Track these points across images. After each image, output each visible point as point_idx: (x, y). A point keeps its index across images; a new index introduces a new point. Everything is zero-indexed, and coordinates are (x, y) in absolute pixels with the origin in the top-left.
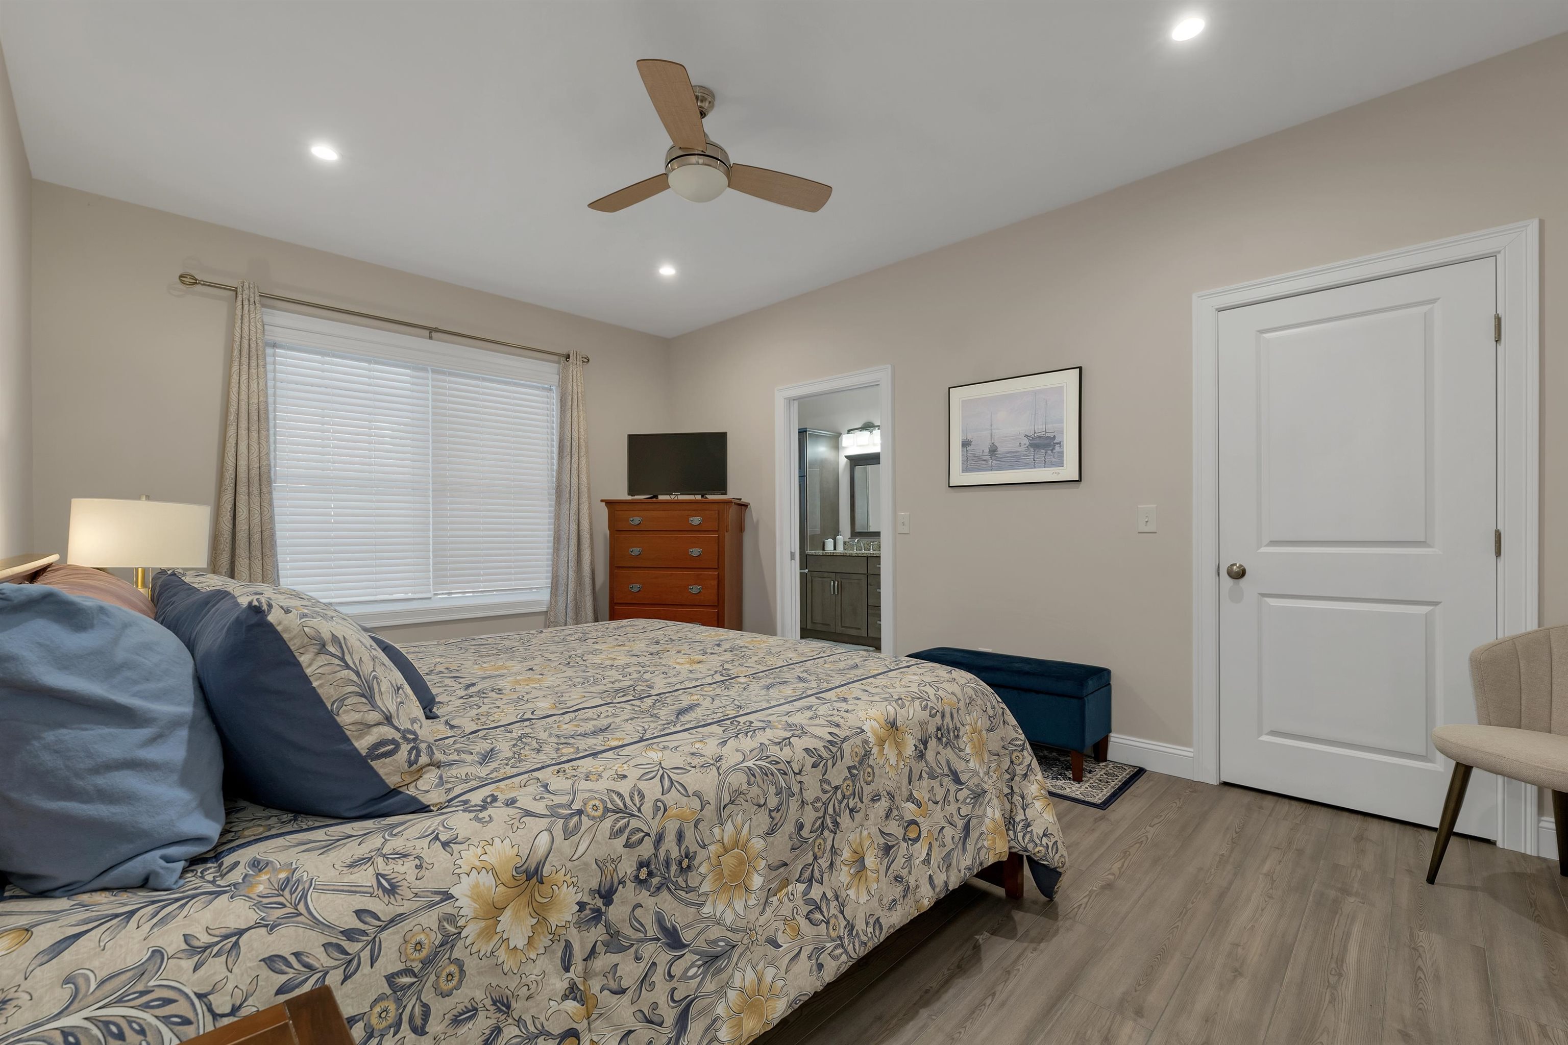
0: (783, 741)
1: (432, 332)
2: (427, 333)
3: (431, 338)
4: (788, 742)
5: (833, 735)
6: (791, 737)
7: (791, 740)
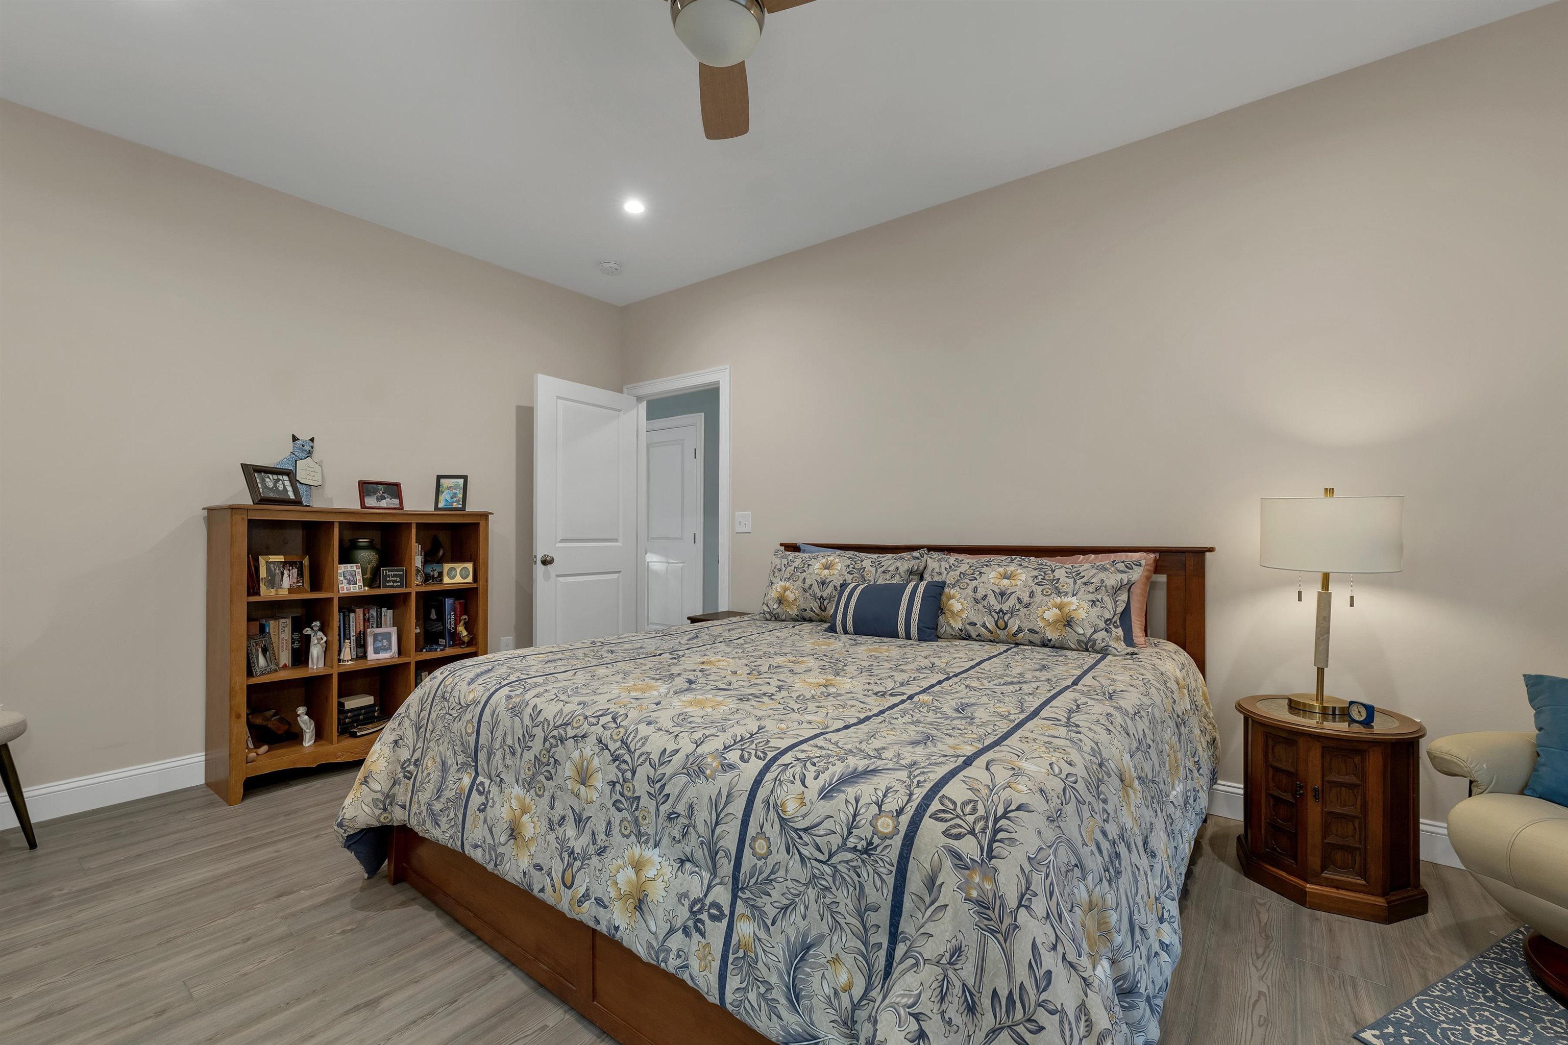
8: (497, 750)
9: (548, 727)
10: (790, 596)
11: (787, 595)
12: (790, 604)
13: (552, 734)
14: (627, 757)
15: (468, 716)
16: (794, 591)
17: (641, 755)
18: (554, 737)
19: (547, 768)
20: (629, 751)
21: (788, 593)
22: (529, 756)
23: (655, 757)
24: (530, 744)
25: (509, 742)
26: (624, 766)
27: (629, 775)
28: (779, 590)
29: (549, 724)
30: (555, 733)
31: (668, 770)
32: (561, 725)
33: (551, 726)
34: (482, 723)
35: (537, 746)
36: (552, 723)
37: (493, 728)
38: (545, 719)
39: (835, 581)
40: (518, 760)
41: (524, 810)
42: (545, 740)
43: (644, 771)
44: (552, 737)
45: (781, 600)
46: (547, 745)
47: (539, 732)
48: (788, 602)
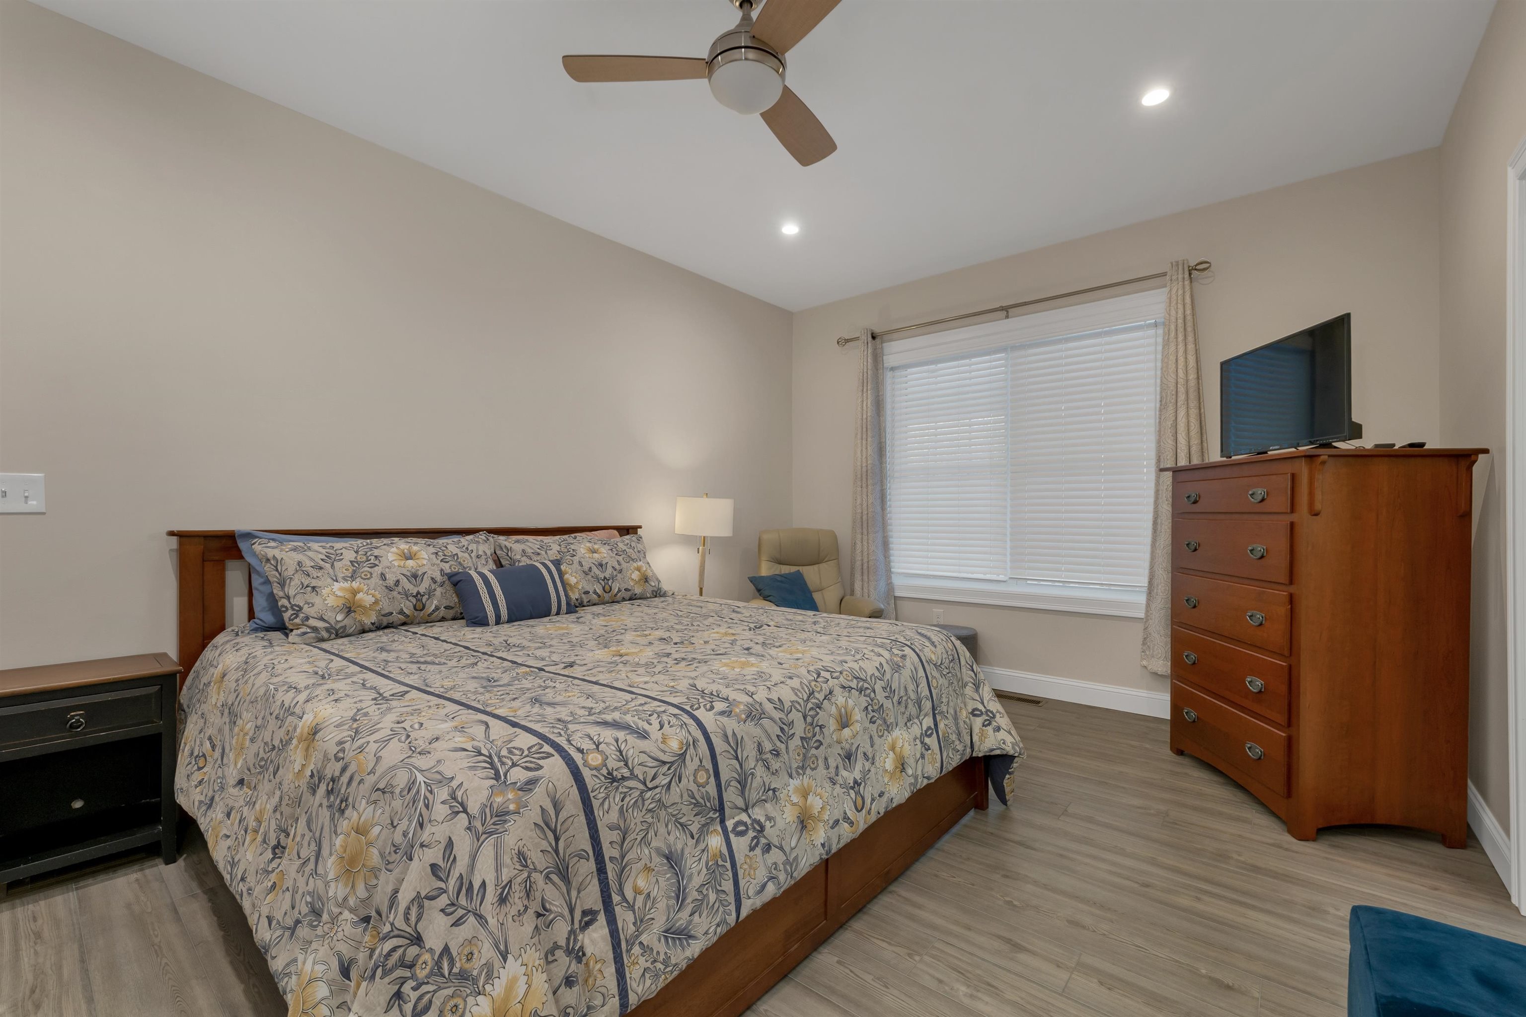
0: (458, 802)
1: (1006, 311)
2: (1004, 313)
3: (1007, 317)
4: (456, 809)
5: (482, 890)
6: (467, 813)
7: (464, 815)
8: (754, 769)
9: (800, 706)
10: (365, 598)
11: (361, 600)
12: (365, 610)
13: (808, 708)
14: (866, 685)
15: (691, 765)
16: (370, 592)
17: (871, 678)
18: (811, 709)
19: (815, 739)
20: (864, 680)
21: (359, 596)
22: (796, 742)
23: (877, 674)
24: (791, 732)
25: (768, 746)
26: (868, 692)
27: (872, 695)
28: (339, 594)
29: (799, 703)
30: (810, 705)
31: (888, 676)
32: (809, 697)
33: (802, 704)
34: (719, 757)
35: (799, 728)
36: (800, 701)
37: (736, 752)
38: (792, 702)
39: (430, 572)
40: (786, 756)
41: (805, 794)
42: (805, 718)
43: (878, 688)
44: (810, 710)
45: (350, 608)
46: (809, 719)
47: (795, 716)
48: (364, 607)
